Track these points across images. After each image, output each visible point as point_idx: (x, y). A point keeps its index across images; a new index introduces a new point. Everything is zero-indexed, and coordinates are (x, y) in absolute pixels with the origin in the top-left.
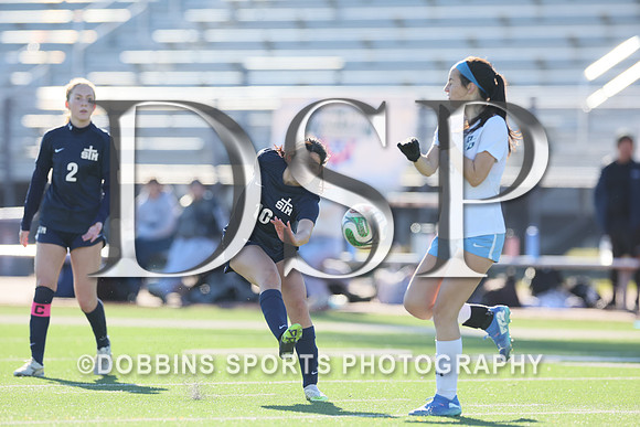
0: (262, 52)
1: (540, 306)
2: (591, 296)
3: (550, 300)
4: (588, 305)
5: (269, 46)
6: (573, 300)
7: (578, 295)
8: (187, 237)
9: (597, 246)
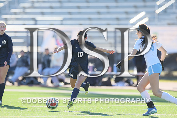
0: (40, 15)
1: (117, 86)
2: (131, 83)
3: (120, 84)
4: (130, 85)
5: (43, 14)
6: (126, 84)
7: (128, 83)
8: (20, 67)
9: (133, 69)
